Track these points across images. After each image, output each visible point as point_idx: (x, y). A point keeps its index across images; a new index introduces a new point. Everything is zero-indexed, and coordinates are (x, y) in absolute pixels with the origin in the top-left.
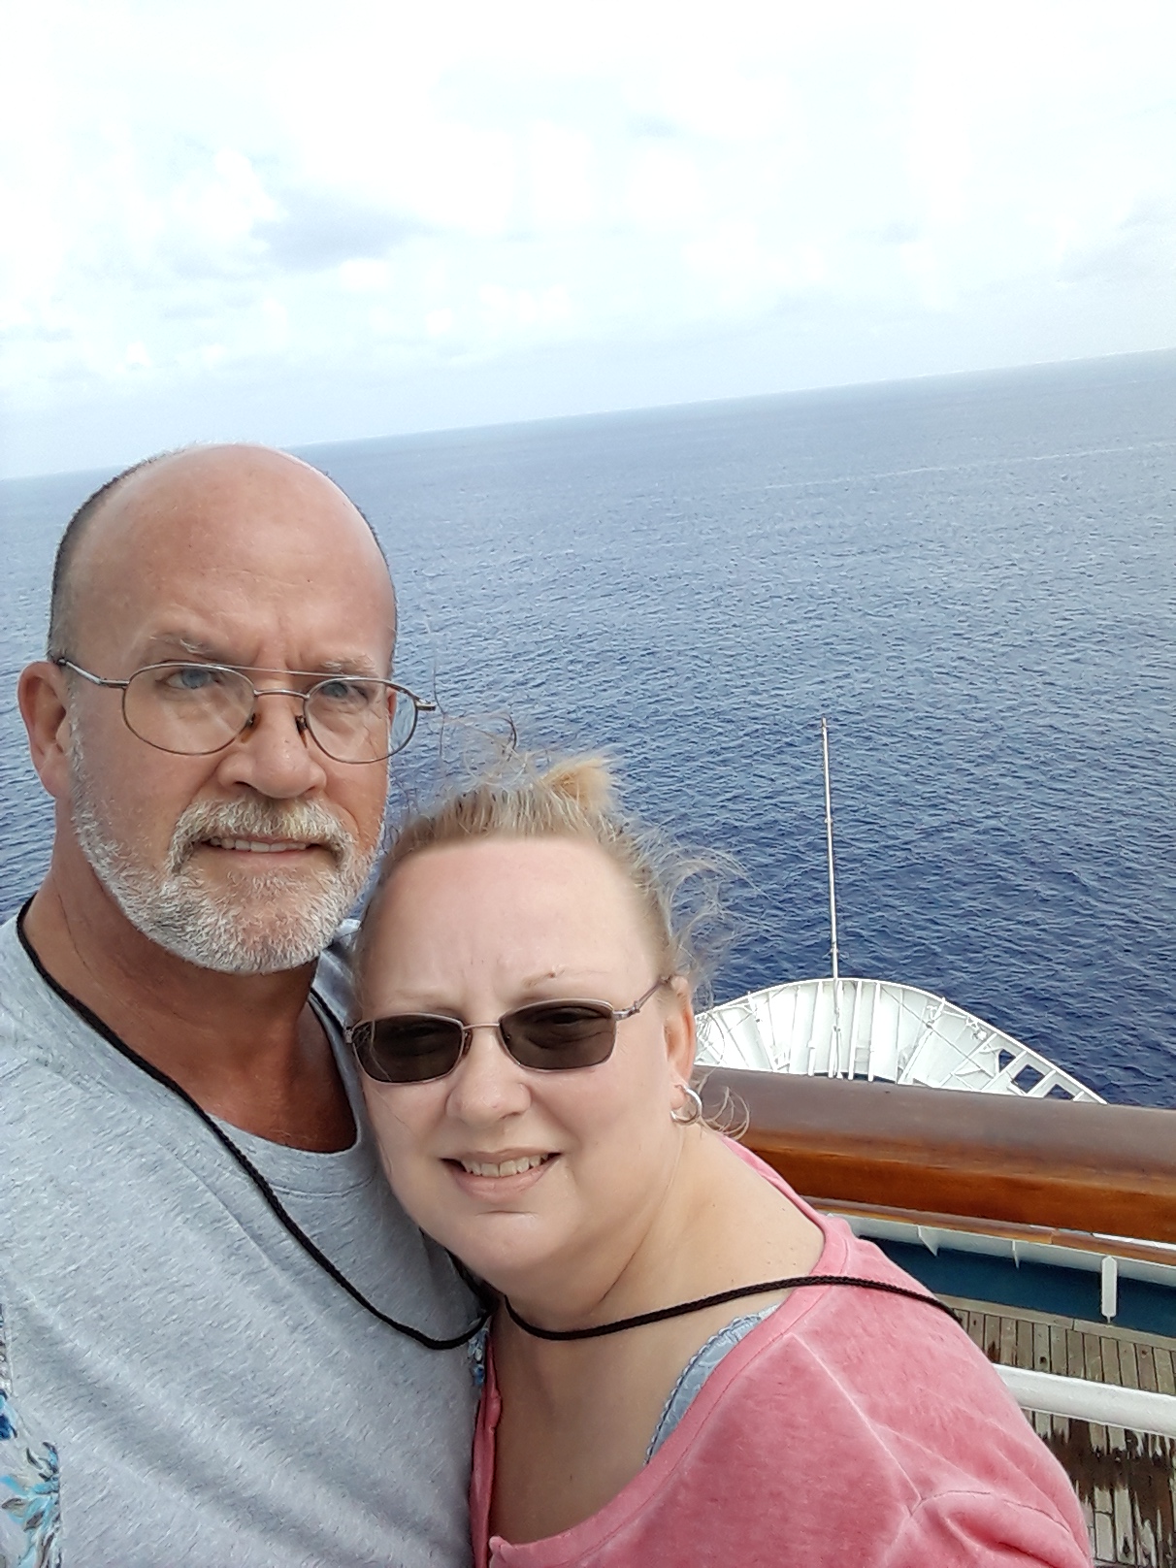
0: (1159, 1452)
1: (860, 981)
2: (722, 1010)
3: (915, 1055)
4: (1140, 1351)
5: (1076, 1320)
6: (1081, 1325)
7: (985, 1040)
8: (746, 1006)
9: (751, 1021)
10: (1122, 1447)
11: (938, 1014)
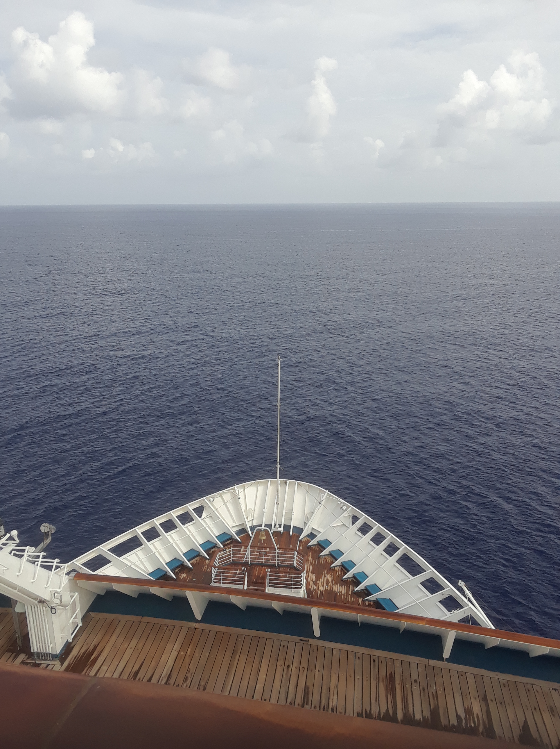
0: (473, 725)
1: (288, 481)
2: (222, 493)
3: (313, 517)
4: (460, 674)
5: (430, 660)
6: (432, 662)
7: (346, 510)
8: (233, 491)
9: (236, 498)
10: (456, 723)
11: (324, 497)
